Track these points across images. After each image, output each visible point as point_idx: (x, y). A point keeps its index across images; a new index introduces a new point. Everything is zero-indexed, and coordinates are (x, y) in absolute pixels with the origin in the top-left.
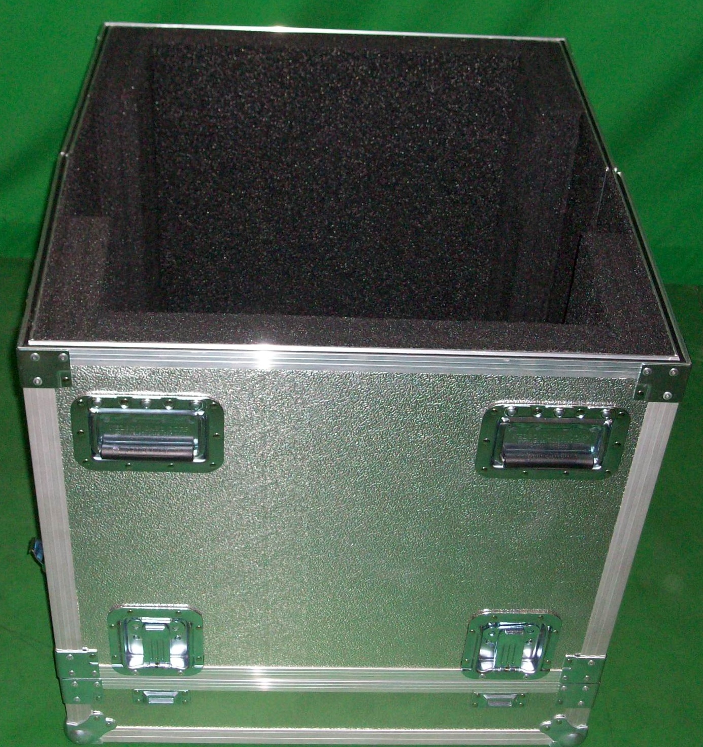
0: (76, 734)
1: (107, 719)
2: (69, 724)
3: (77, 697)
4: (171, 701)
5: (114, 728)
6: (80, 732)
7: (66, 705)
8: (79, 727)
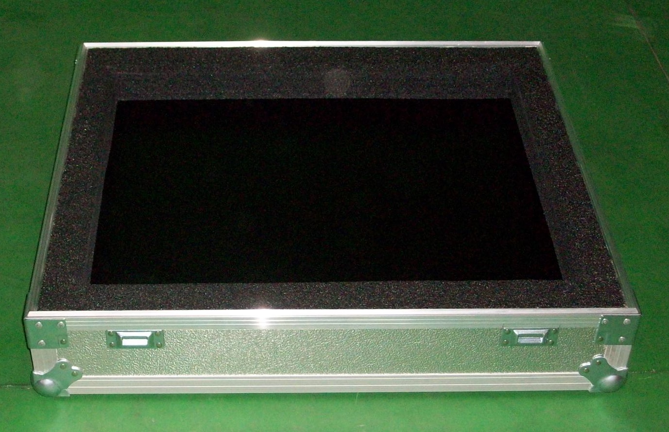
0: (42, 385)
1: (74, 368)
2: (35, 373)
3: (42, 341)
4: (145, 342)
5: (80, 378)
6: (48, 382)
7: (32, 350)
8: (46, 376)
